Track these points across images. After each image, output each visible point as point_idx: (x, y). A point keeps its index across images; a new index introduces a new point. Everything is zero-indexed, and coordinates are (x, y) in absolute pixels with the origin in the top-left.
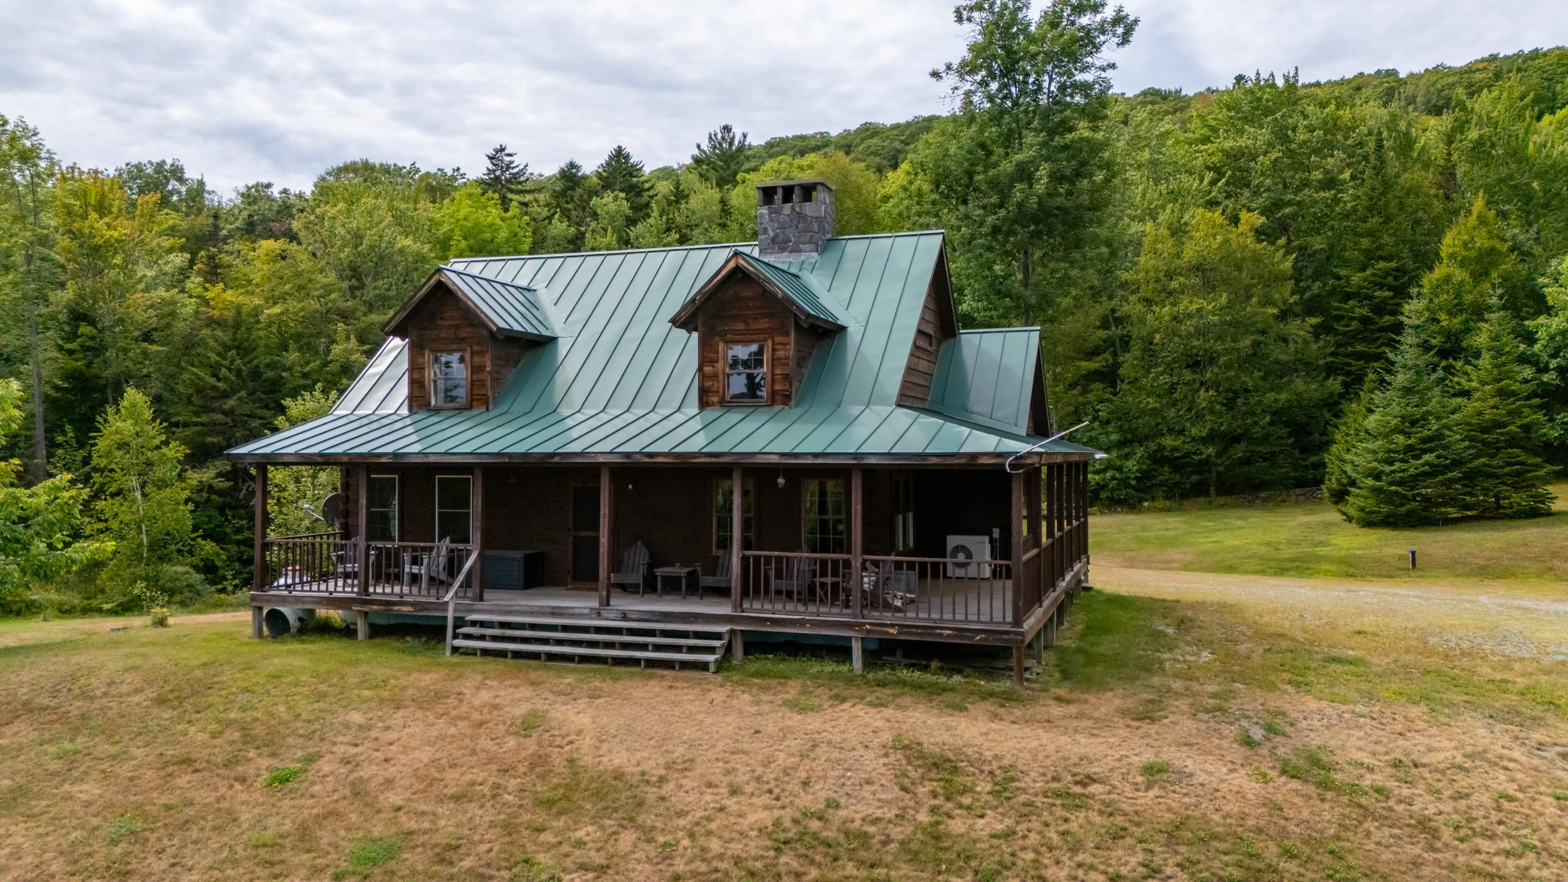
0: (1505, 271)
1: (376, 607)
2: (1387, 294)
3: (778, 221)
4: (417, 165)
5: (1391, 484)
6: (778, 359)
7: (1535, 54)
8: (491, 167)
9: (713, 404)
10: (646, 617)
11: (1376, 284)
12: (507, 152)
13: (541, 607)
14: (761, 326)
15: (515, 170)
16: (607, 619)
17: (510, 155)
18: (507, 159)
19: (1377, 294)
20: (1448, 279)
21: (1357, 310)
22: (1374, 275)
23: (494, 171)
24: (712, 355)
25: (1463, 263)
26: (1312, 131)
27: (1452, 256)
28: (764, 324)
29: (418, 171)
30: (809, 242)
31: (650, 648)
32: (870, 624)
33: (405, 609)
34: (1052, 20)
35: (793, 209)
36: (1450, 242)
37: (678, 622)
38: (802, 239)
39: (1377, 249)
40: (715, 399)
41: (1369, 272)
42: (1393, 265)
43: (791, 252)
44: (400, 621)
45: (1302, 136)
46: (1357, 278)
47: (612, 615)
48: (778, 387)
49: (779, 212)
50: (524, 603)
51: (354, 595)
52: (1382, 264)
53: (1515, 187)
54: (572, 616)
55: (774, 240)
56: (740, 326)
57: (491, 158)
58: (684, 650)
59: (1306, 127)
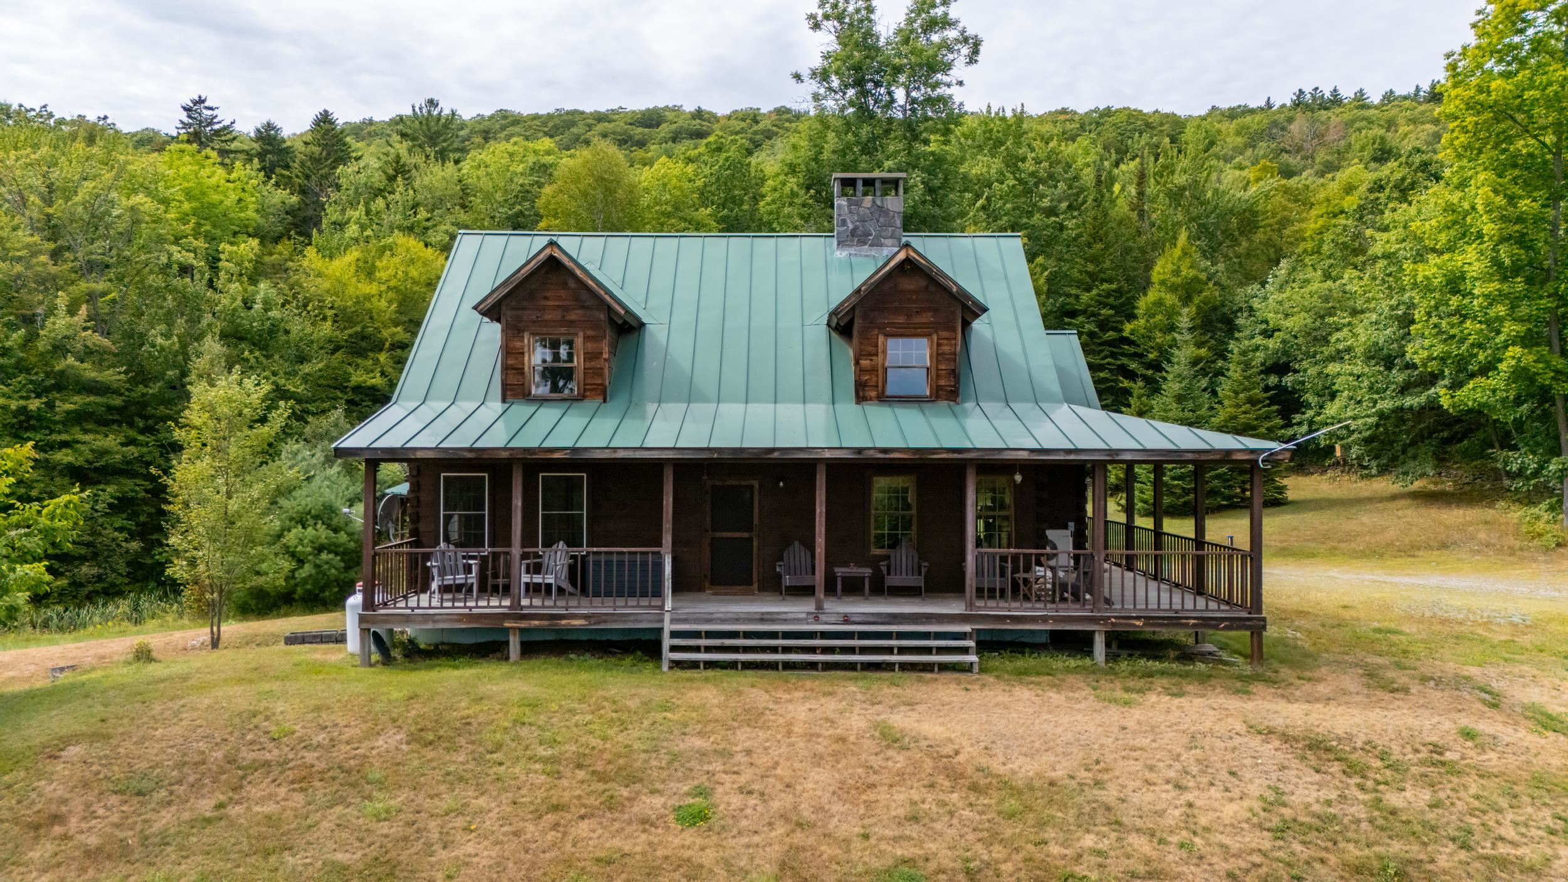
0: (1206, 297)
1: (537, 623)
2: (1112, 312)
3: (858, 214)
4: (49, 109)
5: (1173, 478)
6: (943, 354)
7: (1108, 112)
8: (186, 120)
9: (871, 399)
10: (872, 620)
11: (1100, 303)
12: (207, 104)
13: (748, 613)
14: (924, 320)
15: (216, 127)
16: (827, 623)
17: (211, 109)
18: (209, 112)
19: (1103, 312)
20: (1159, 303)
21: (1087, 326)
22: (1099, 295)
23: (190, 125)
24: (870, 349)
25: (1173, 289)
26: (1040, 163)
27: (1163, 283)
28: (927, 318)
29: (51, 115)
30: (891, 237)
31: (896, 651)
32: (1115, 617)
33: (576, 623)
34: (906, 36)
35: (874, 202)
36: (1161, 269)
37: (909, 624)
38: (884, 234)
39: (1100, 272)
40: (873, 394)
41: (1094, 292)
42: (1114, 286)
43: (871, 245)
44: (559, 637)
45: (1029, 166)
46: (1085, 297)
47: (833, 619)
48: (942, 382)
49: (858, 204)
50: (723, 610)
51: (506, 611)
52: (1105, 286)
53: (1204, 225)
54: (785, 621)
55: (853, 233)
56: (901, 320)
57: (187, 109)
58: (934, 651)
59: (1033, 159)
